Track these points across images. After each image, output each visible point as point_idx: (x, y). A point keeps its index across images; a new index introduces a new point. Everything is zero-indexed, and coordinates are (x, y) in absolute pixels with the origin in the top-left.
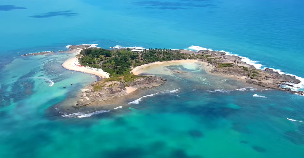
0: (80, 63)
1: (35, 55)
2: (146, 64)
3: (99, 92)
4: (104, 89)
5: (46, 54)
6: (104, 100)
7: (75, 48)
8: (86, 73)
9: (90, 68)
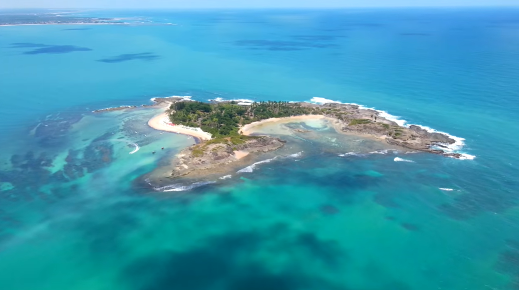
0: (171, 121)
1: (111, 110)
2: (257, 121)
3: (200, 158)
4: (206, 154)
5: (124, 110)
6: (207, 169)
7: (162, 102)
8: (180, 133)
9: (185, 126)
